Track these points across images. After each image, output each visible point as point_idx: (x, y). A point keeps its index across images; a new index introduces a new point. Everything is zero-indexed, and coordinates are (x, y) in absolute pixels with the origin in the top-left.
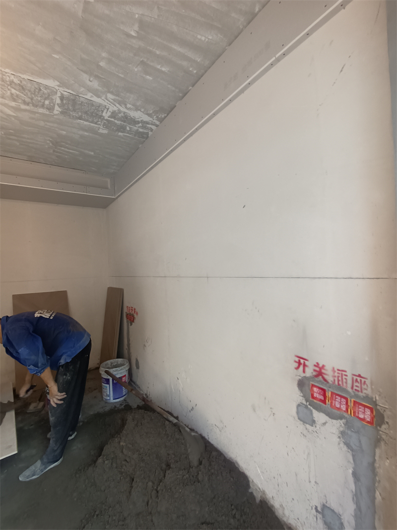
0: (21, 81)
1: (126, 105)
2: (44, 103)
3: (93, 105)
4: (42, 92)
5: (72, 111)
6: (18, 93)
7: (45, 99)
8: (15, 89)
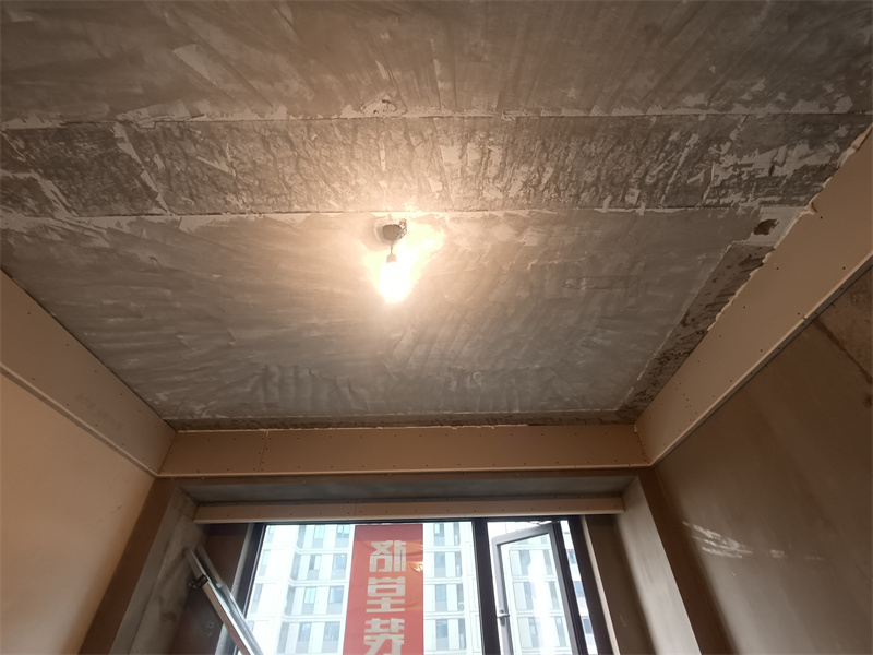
0: (227, 202)
1: (62, 236)
2: (162, 157)
3: (96, 204)
4: (187, 192)
5: (101, 156)
6: (215, 165)
7: (168, 171)
8: (225, 174)
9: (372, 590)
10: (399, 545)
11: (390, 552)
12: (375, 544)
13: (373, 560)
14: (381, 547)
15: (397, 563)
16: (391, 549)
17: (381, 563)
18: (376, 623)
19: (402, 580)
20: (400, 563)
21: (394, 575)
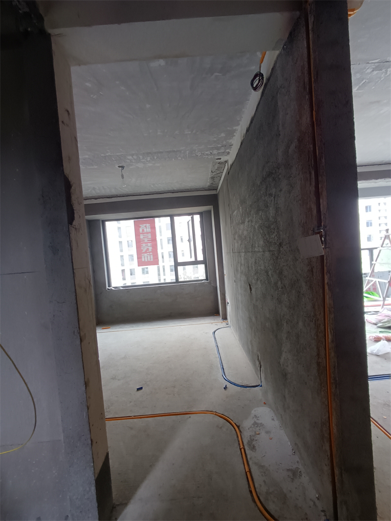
9: (142, 237)
10: (148, 225)
11: (145, 227)
12: (140, 225)
13: (141, 230)
14: (142, 226)
15: (148, 230)
16: (146, 226)
17: (143, 230)
18: (144, 245)
19: (150, 234)
20: (149, 230)
21: (147, 233)
